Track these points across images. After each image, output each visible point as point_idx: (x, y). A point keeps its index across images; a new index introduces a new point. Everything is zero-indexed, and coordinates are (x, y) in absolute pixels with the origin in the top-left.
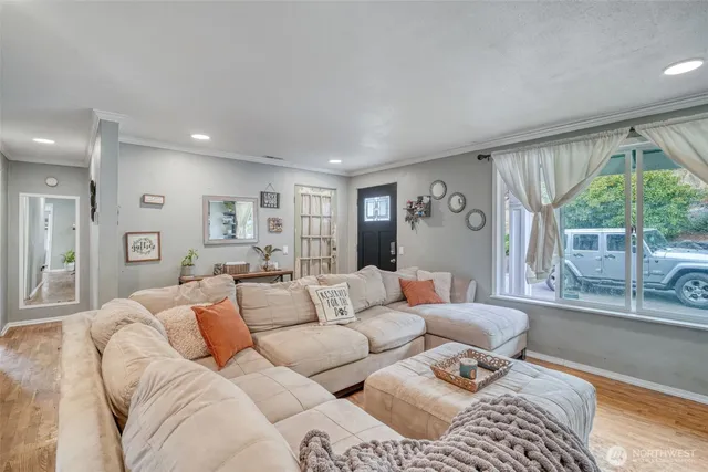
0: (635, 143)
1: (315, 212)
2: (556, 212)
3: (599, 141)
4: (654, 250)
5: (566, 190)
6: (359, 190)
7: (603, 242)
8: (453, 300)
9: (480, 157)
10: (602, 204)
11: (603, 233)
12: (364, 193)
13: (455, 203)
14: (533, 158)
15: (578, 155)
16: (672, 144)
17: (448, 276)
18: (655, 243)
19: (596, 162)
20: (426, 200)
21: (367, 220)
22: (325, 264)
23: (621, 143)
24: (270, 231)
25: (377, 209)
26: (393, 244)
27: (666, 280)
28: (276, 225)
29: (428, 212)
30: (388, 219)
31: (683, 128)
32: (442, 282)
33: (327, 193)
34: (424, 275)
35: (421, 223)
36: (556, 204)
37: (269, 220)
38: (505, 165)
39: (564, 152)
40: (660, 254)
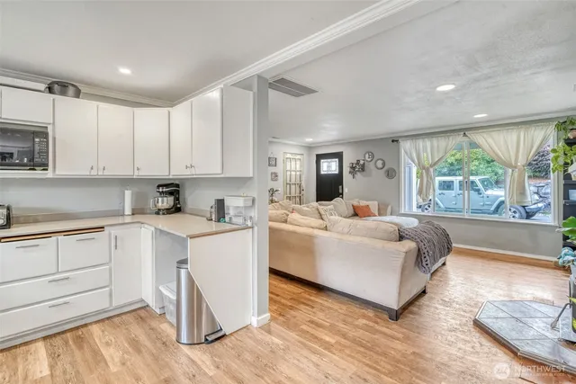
0: (466, 139)
1: (293, 168)
2: (431, 170)
3: (451, 138)
4: (486, 190)
5: (437, 159)
6: (317, 156)
7: (456, 185)
8: (380, 215)
9: (393, 141)
10: (456, 160)
11: (457, 179)
12: (319, 157)
13: (380, 164)
14: (420, 143)
15: (441, 143)
16: (480, 141)
17: (376, 203)
18: (487, 186)
19: (449, 147)
20: (362, 162)
21: (322, 173)
22: (298, 199)
23: (460, 139)
24: (272, 180)
25: (329, 167)
26: (340, 187)
27: (493, 209)
28: (275, 176)
29: (363, 168)
30: (337, 172)
31: (485, 135)
32: (374, 206)
33: (298, 157)
34: (363, 203)
35: (359, 175)
36: (431, 166)
37: (272, 174)
38: (406, 146)
39: (435, 141)
40: (489, 192)
